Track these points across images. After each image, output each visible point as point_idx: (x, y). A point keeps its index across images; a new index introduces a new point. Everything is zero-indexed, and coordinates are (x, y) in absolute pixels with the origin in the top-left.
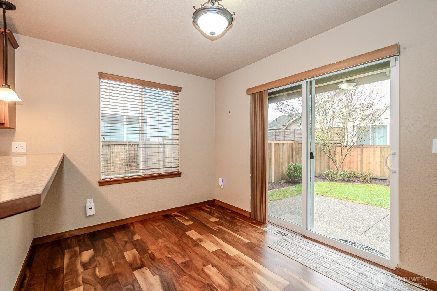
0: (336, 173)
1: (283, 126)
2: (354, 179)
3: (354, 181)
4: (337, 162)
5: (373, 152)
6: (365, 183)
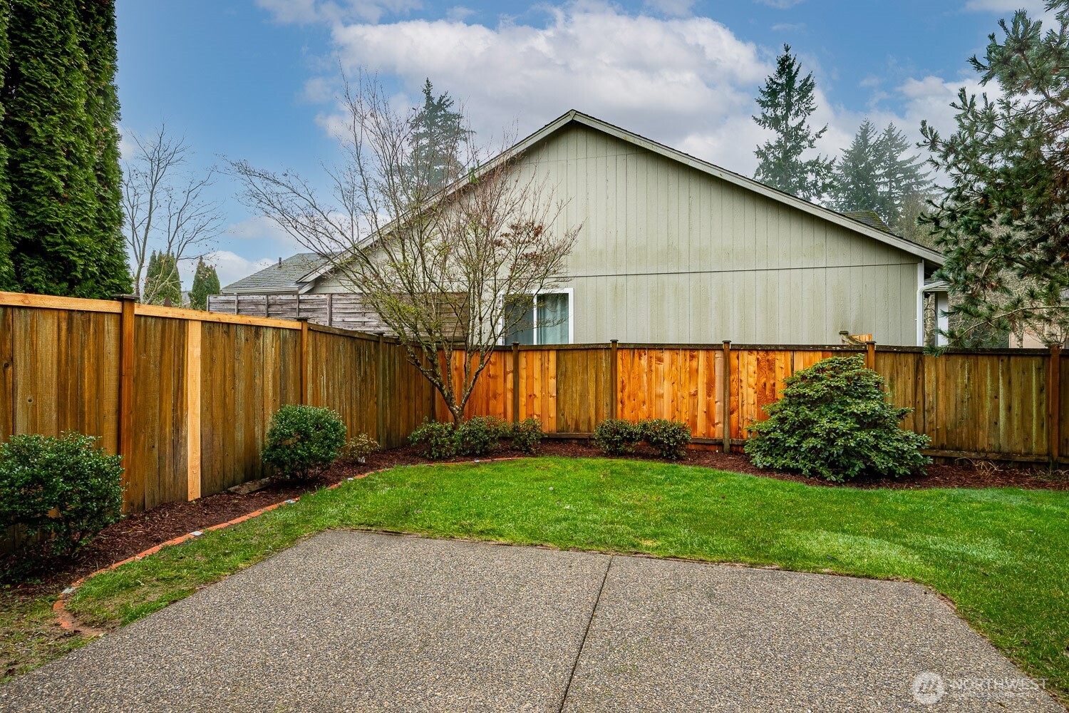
0: (451, 433)
1: (297, 283)
2: (498, 445)
3: (499, 453)
4: (455, 395)
5: (542, 365)
6: (524, 455)
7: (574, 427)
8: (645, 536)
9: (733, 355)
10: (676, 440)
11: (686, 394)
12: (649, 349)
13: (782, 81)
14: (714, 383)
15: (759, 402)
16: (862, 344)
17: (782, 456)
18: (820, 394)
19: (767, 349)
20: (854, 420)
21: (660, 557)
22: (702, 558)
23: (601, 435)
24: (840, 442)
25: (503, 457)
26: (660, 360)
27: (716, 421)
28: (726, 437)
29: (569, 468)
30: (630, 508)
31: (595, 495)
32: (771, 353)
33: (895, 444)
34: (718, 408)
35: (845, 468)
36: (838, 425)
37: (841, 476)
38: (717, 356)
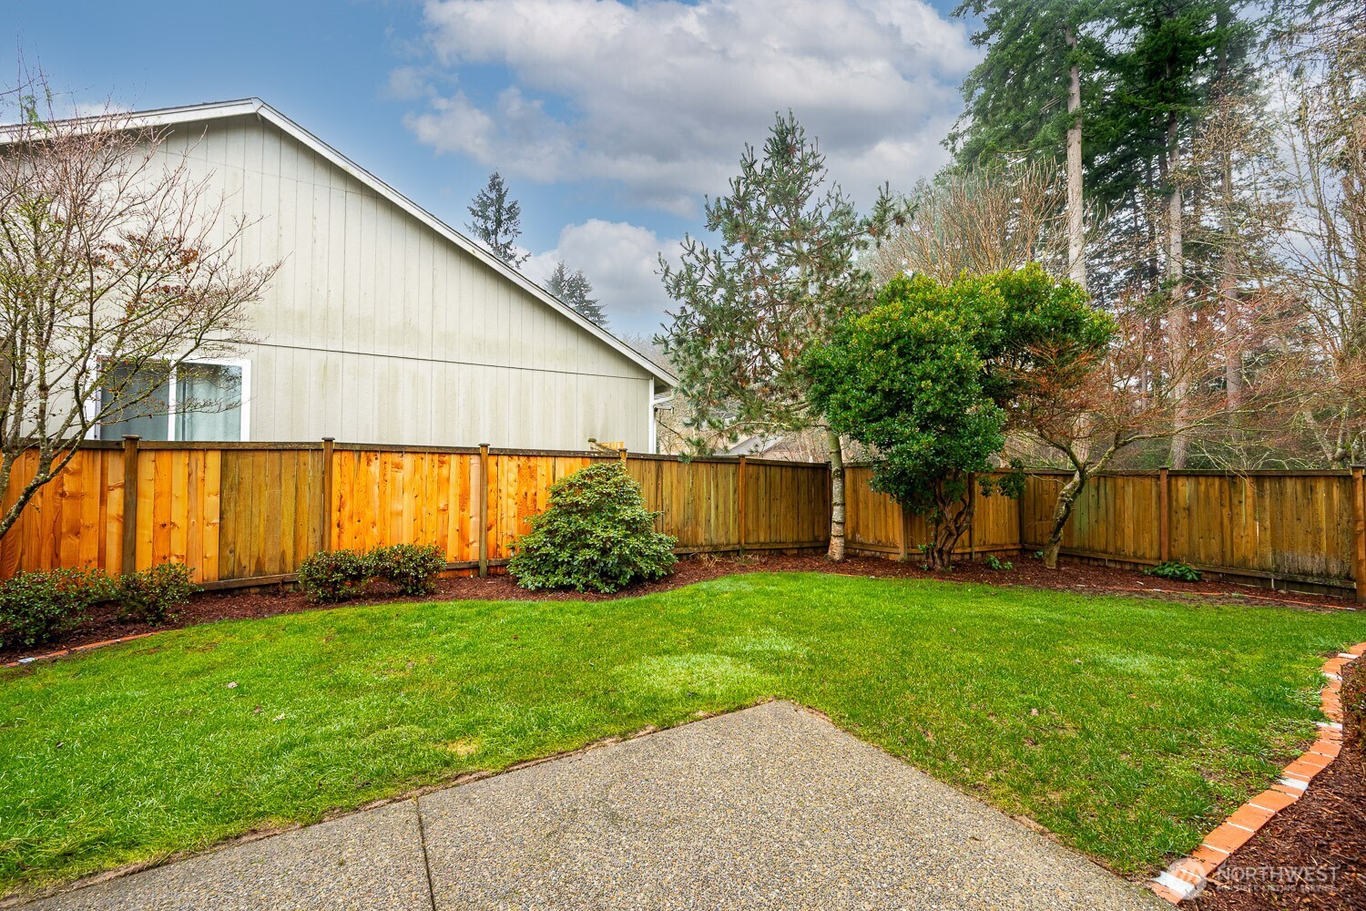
2: (85, 619)
5: (190, 475)
6: (153, 628)
7: (253, 568)
8: (451, 737)
9: (492, 460)
10: (426, 570)
11: (433, 510)
12: (382, 452)
13: (493, 195)
14: (468, 495)
15: (520, 514)
16: (614, 452)
17: (553, 573)
18: (593, 501)
19: (529, 454)
20: (625, 527)
21: (498, 770)
22: (559, 749)
23: (310, 575)
24: (616, 551)
25: (98, 641)
26: (398, 467)
27: (471, 540)
28: (483, 558)
29: (258, 638)
30: (396, 687)
31: (325, 678)
32: (532, 459)
33: (654, 547)
34: (473, 525)
35: (617, 578)
36: (612, 533)
37: (612, 586)
38: (472, 461)
